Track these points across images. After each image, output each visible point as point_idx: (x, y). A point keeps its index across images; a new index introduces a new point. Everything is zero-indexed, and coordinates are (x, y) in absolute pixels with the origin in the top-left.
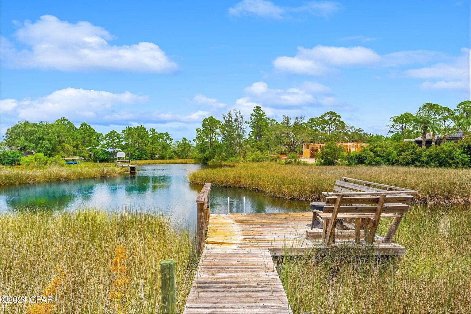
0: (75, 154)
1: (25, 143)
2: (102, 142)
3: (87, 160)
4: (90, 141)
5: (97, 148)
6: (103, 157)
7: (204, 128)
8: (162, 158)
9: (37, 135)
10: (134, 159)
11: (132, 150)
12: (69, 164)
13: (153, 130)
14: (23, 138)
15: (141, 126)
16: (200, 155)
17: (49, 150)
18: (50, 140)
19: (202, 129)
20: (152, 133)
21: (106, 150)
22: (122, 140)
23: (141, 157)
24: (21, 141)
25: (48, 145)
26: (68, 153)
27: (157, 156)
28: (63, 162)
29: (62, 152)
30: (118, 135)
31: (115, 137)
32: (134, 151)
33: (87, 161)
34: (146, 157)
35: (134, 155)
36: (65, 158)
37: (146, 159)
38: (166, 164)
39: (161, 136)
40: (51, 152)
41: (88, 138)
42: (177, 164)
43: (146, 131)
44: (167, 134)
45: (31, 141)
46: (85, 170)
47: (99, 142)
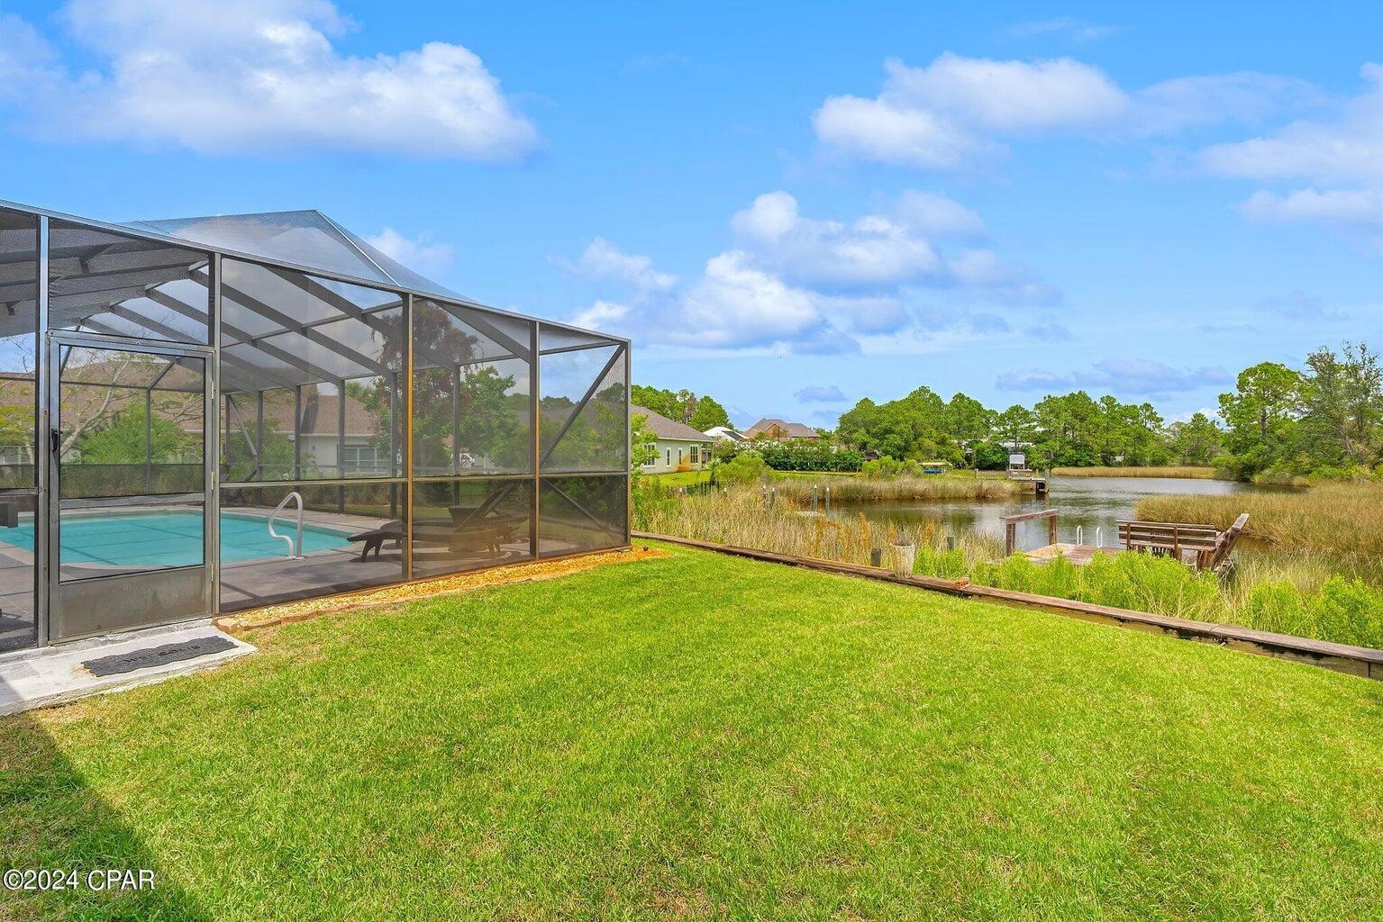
0: (939, 456)
1: (867, 438)
2: (995, 429)
3: (959, 466)
4: (971, 428)
5: (984, 441)
6: (994, 458)
7: (1244, 395)
8: (1134, 462)
9: (884, 425)
10: (1061, 464)
11: (1057, 446)
12: (929, 472)
13: (1109, 401)
14: (863, 431)
15: (1080, 393)
16: (1232, 459)
17: (899, 449)
18: (901, 434)
19: (1236, 395)
20: (1105, 406)
21: (1001, 444)
22: (1035, 423)
23: (1077, 461)
24: (860, 435)
25: (899, 441)
26: (928, 454)
27: (1119, 459)
28: (920, 470)
29: (918, 453)
30: (1027, 413)
31: (1020, 418)
32: (1061, 447)
33: (960, 468)
34: (1093, 462)
35: (1063, 455)
36: (924, 464)
37: (1091, 465)
38: (1135, 476)
39: (1131, 412)
40: (902, 452)
41: (966, 423)
42: (1163, 477)
43: (1090, 403)
44: (1147, 406)
45: (874, 436)
46: (950, 484)
47: (988, 427)
